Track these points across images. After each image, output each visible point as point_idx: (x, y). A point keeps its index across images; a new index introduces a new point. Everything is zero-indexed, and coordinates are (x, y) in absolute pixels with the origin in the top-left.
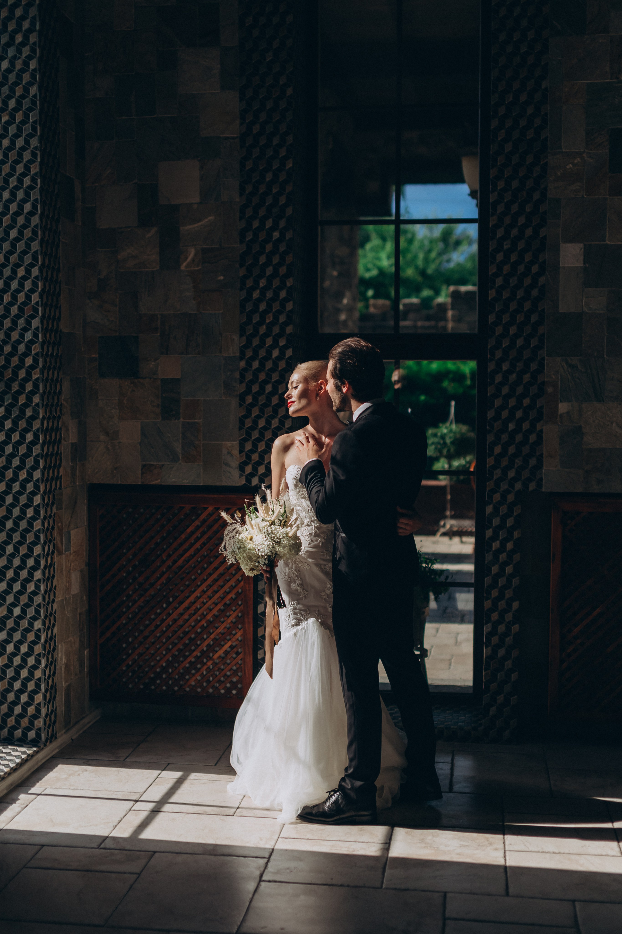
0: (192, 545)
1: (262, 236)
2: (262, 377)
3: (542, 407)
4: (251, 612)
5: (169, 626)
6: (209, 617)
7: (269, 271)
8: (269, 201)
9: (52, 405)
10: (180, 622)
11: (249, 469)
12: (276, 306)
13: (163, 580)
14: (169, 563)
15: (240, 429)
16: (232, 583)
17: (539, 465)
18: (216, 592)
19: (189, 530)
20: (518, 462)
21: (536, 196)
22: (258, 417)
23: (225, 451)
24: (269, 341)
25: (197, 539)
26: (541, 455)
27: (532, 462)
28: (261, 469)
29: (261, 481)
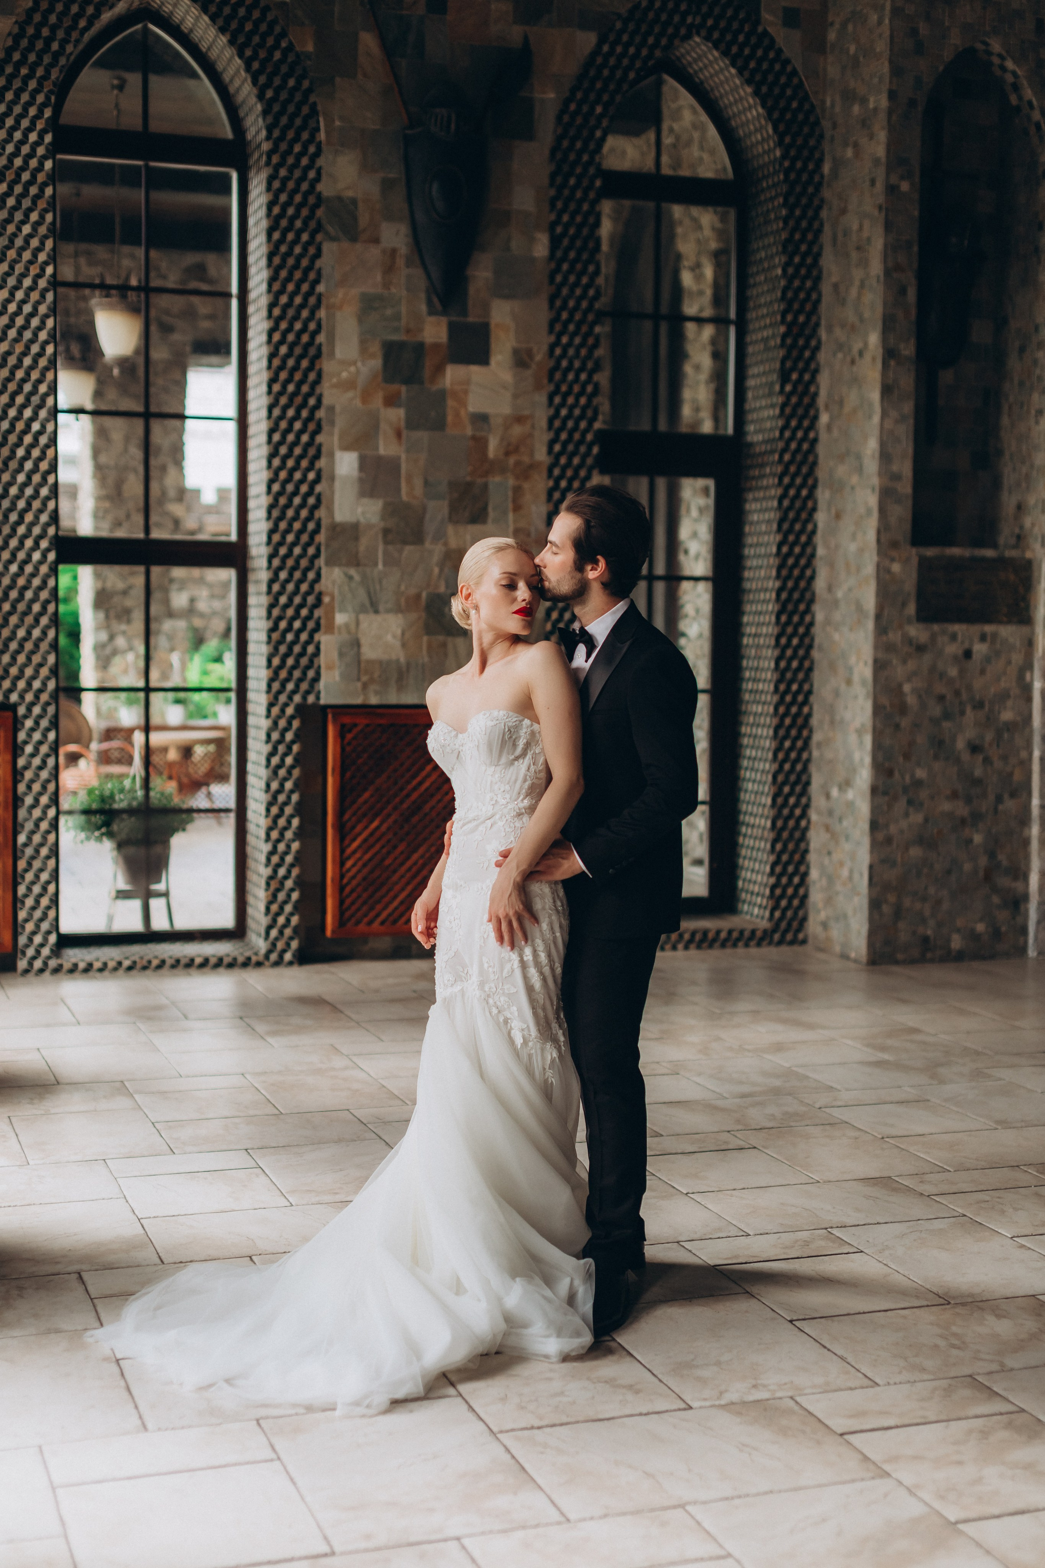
1: (20, 426)
2: (21, 582)
3: (319, 618)
4: (10, 843)
7: (28, 465)
8: (27, 387)
11: (7, 684)
12: (36, 504)
17: (317, 679)
21: (312, 401)
22: (17, 627)
24: (29, 543)
26: (319, 667)
27: (311, 674)
28: (21, 684)
29: (22, 697)
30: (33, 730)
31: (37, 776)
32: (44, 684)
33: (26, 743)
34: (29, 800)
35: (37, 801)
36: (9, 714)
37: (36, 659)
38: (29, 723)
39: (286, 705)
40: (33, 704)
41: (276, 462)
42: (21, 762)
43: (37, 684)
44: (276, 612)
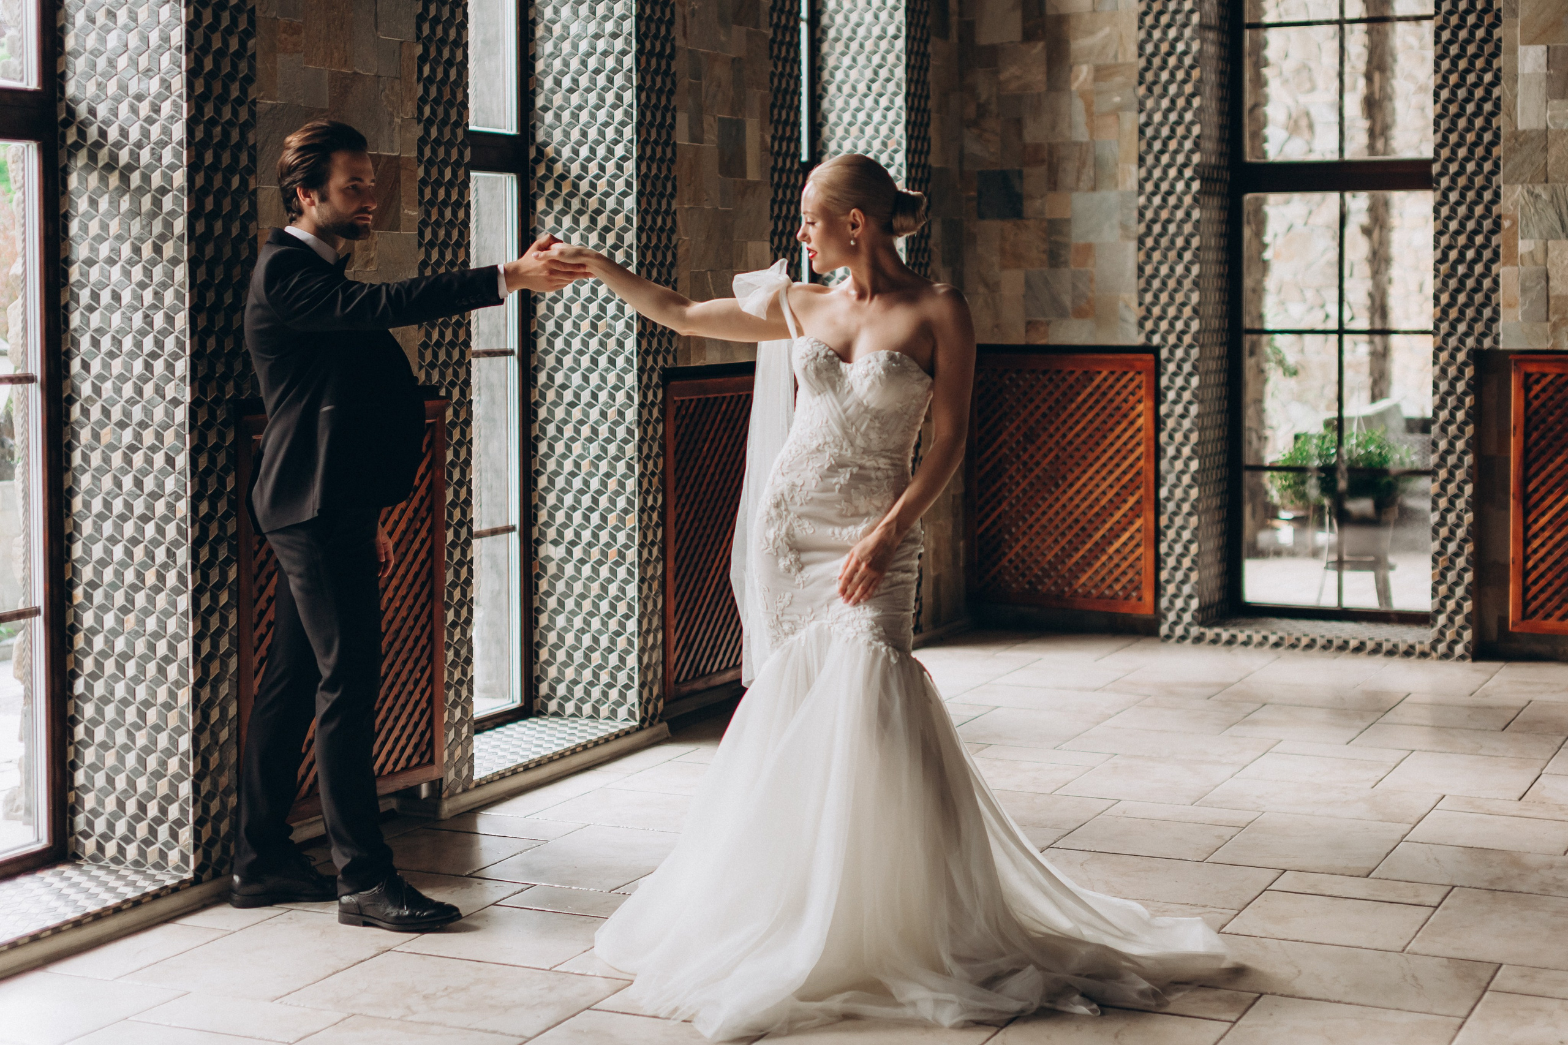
0: (1084, 415)
2: (1164, 215)
3: (1498, 246)
4: (1152, 496)
5: (1057, 513)
6: (1104, 501)
9: (919, 249)
10: (1070, 508)
11: (1149, 325)
13: (1051, 457)
14: (1057, 437)
15: (1139, 277)
16: (1131, 459)
17: (1495, 317)
18: (1111, 472)
19: (1080, 399)
20: (1470, 313)
22: (1160, 263)
23: (1121, 304)
25: (1091, 408)
26: (1498, 305)
27: (1487, 312)
28: (1164, 325)
29: (1164, 339)
30: (1175, 374)
31: (1180, 424)
32: (1187, 325)
33: (1168, 388)
34: (1171, 451)
35: (1178, 451)
36: (1150, 357)
37: (1179, 298)
38: (1171, 367)
39: (1457, 349)
40: (1175, 346)
41: (1445, 64)
42: (1164, 409)
43: (1179, 325)
44: (1444, 240)
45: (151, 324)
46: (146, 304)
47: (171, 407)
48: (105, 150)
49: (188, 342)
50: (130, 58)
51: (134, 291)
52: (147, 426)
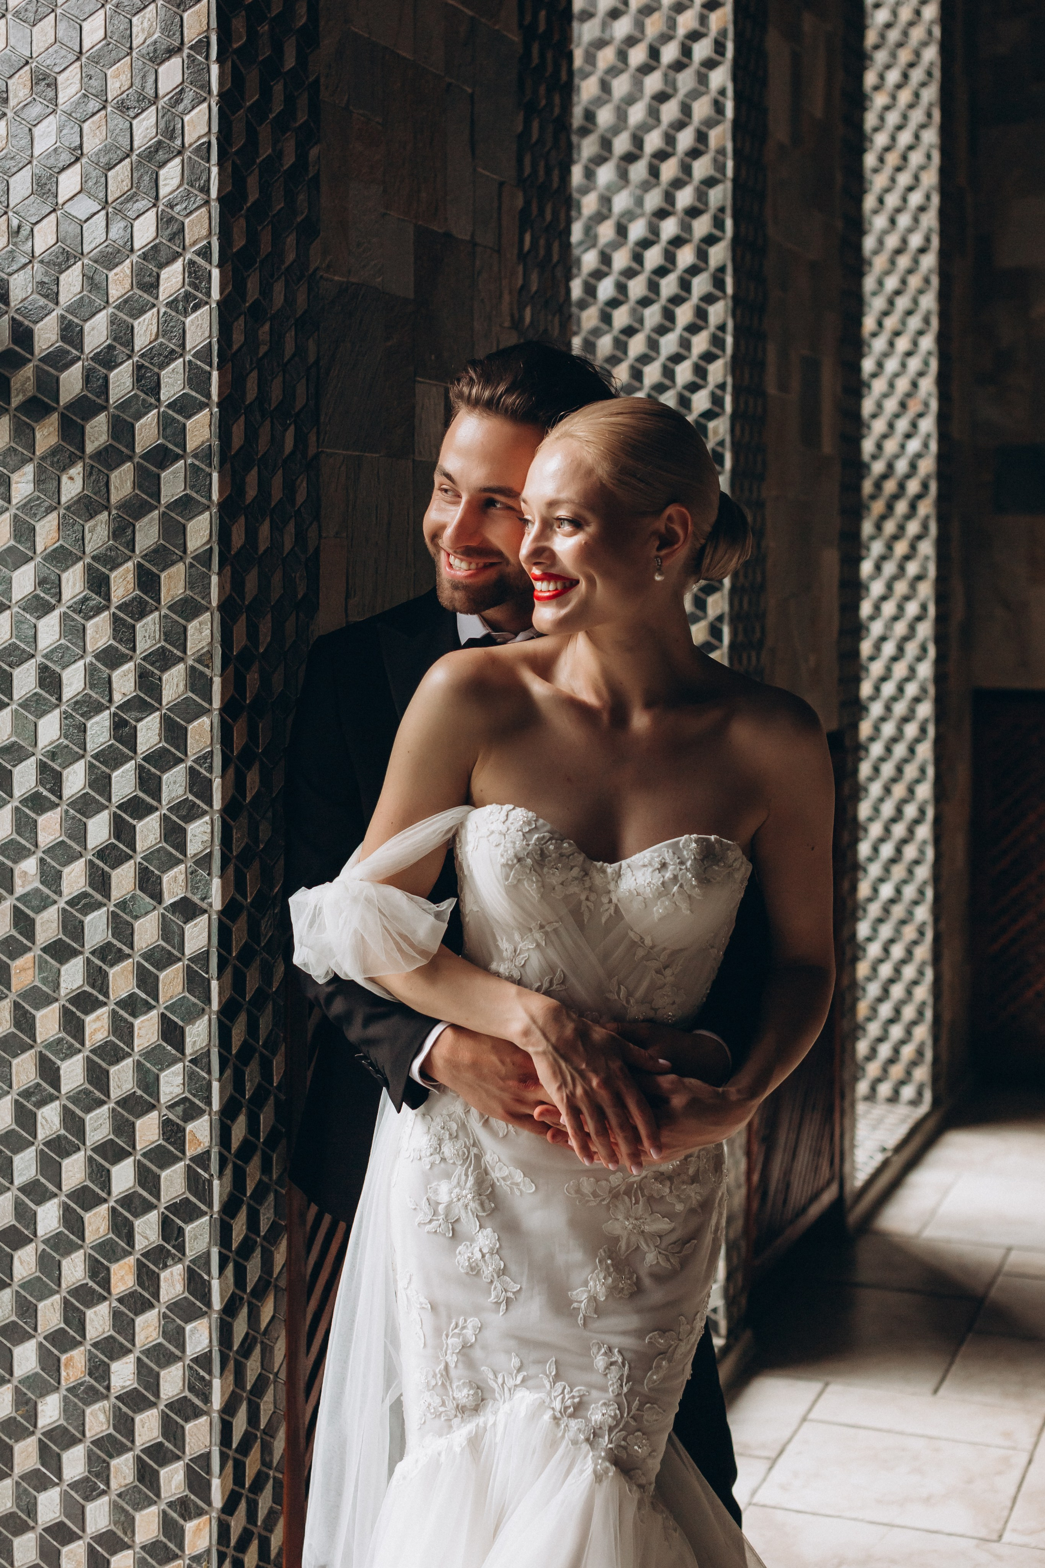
45: (131, 741)
46: (118, 698)
47: (177, 920)
48: (28, 371)
49: (217, 783)
50: (85, 178)
51: (91, 672)
52: (120, 957)
